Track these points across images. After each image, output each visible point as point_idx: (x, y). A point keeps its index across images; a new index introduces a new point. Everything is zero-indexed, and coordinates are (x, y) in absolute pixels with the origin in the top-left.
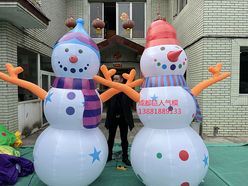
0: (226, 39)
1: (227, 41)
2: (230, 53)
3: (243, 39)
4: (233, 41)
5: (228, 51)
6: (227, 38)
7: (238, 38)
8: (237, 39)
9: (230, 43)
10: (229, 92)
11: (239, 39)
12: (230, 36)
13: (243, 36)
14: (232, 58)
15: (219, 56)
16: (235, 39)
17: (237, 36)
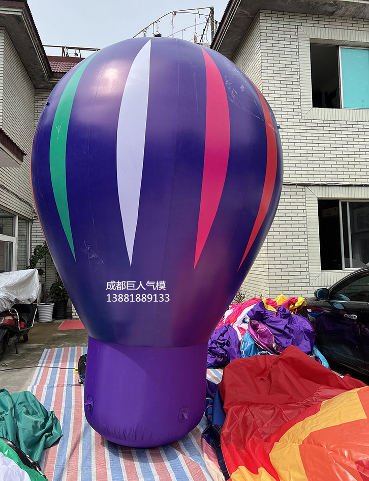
0: (298, 187)
1: (299, 189)
2: (304, 208)
3: (321, 187)
4: (307, 189)
5: (302, 204)
6: (298, 185)
7: (314, 185)
8: (312, 187)
9: (303, 193)
10: (307, 266)
11: (315, 187)
12: (303, 182)
13: (320, 183)
14: (308, 214)
15: (289, 211)
16: (309, 187)
17: (313, 183)
